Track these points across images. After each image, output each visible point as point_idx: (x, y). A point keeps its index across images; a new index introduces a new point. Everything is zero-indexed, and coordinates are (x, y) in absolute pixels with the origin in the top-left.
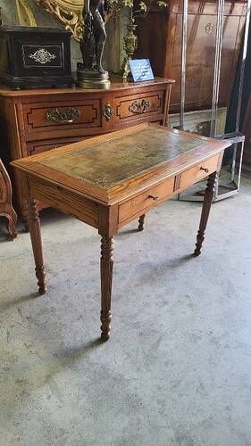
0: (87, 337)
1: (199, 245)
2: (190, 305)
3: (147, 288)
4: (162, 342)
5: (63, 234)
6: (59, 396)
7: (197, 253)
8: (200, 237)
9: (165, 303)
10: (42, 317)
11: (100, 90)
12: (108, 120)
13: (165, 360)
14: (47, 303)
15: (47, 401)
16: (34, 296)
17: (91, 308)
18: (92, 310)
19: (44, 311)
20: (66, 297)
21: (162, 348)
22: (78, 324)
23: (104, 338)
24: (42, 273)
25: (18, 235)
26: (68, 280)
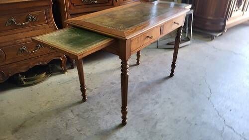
0: (114, 123)
1: (173, 71)
2: (172, 103)
3: (146, 96)
4: (158, 124)
5: (93, 68)
7: (172, 75)
8: (173, 66)
9: (157, 103)
10: (86, 114)
13: (161, 134)
14: (88, 106)
16: (80, 103)
18: (115, 109)
19: (86, 111)
20: (98, 103)
21: (158, 127)
22: (107, 117)
23: (124, 123)
24: (84, 89)
25: (67, 71)
26: (99, 93)
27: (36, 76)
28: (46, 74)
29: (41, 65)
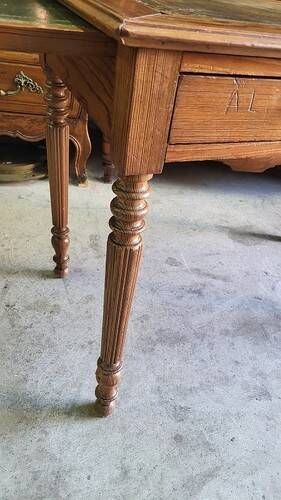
29: (18, 138)
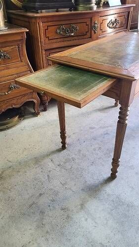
0: (101, 177)
6: (93, 219)
10: (67, 164)
11: (90, 11)
12: (95, 33)
14: (69, 155)
15: (85, 223)
16: (59, 151)
17: (99, 157)
18: (99, 159)
19: (68, 160)
20: (80, 151)
22: (92, 168)
23: (113, 176)
24: (64, 135)
25: (40, 113)
26: (79, 140)
27: (8, 120)
28: (19, 118)
29: (14, 108)
